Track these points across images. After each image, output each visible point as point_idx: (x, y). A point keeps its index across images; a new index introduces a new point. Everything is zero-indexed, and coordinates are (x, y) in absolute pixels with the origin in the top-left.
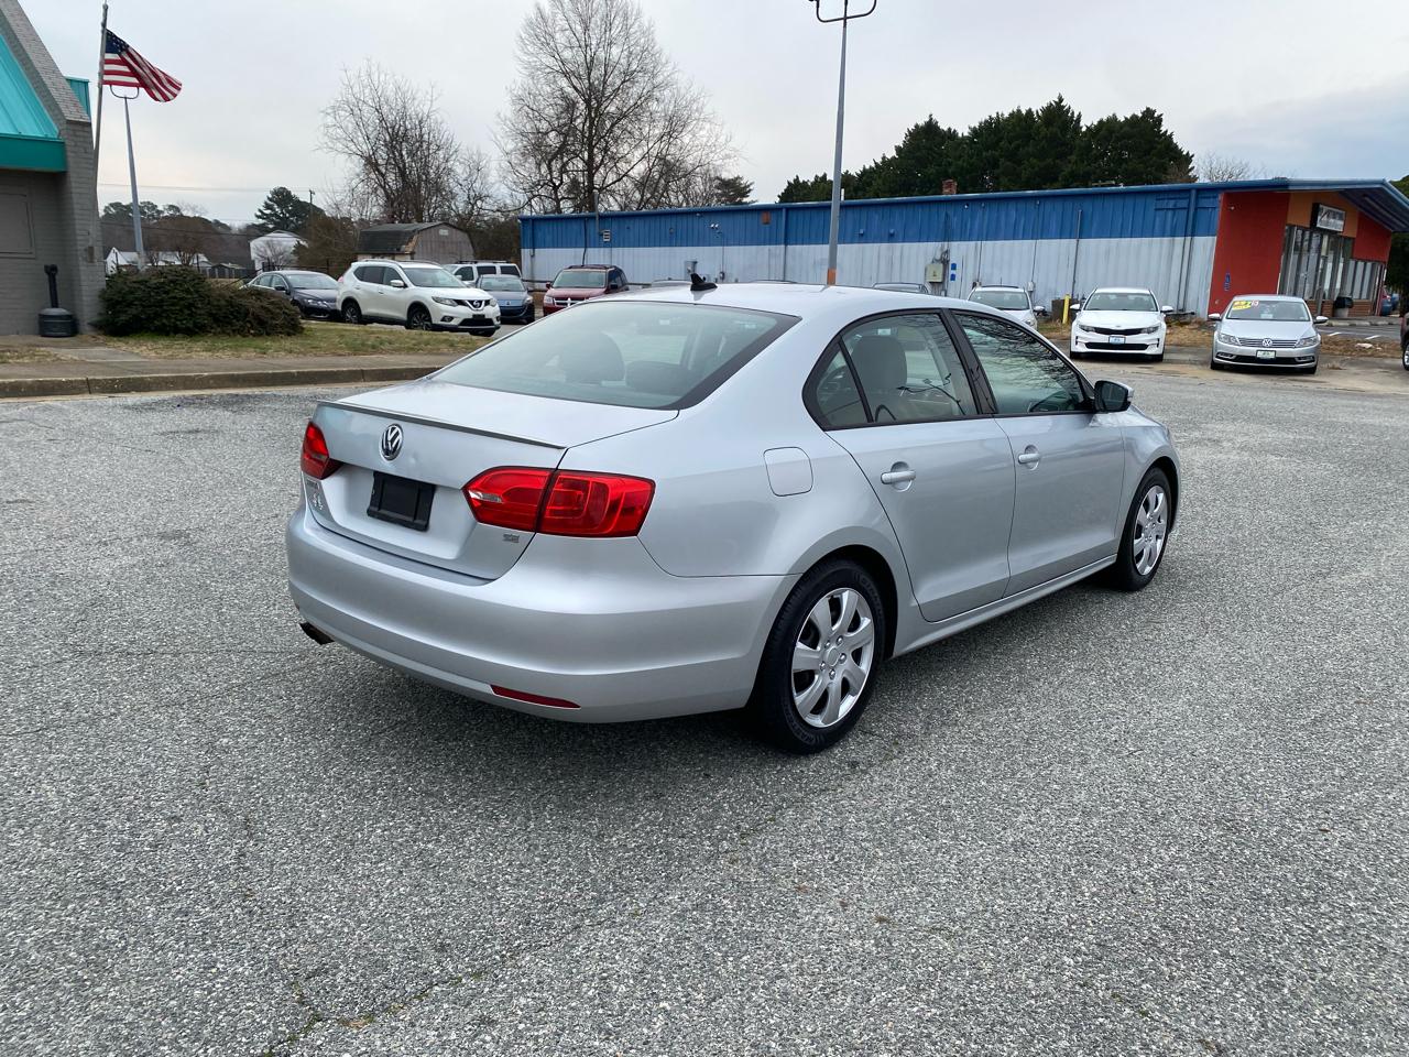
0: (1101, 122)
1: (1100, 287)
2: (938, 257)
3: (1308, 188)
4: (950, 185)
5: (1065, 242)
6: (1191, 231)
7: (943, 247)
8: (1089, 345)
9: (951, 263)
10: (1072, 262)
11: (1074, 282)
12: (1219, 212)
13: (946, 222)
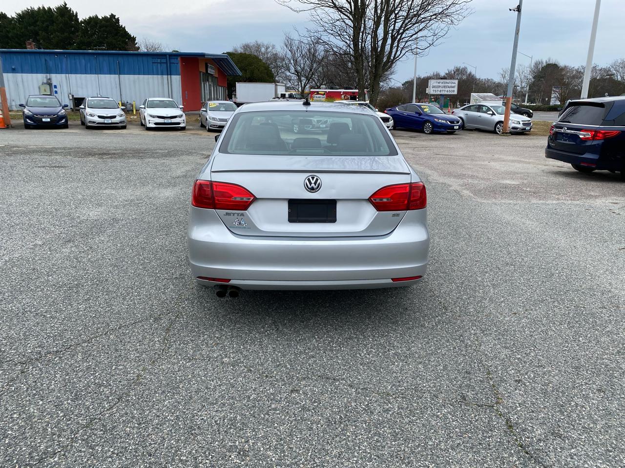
0: (90, 18)
1: (150, 97)
2: (45, 81)
3: (210, 57)
4: (30, 44)
5: (113, 76)
6: (169, 73)
7: (46, 77)
8: (156, 124)
9: (53, 85)
10: (118, 86)
11: (121, 95)
12: (179, 65)
13: (46, 64)
